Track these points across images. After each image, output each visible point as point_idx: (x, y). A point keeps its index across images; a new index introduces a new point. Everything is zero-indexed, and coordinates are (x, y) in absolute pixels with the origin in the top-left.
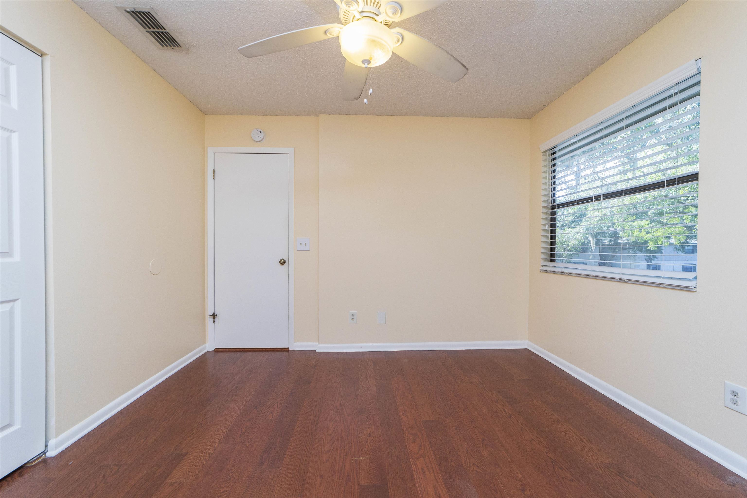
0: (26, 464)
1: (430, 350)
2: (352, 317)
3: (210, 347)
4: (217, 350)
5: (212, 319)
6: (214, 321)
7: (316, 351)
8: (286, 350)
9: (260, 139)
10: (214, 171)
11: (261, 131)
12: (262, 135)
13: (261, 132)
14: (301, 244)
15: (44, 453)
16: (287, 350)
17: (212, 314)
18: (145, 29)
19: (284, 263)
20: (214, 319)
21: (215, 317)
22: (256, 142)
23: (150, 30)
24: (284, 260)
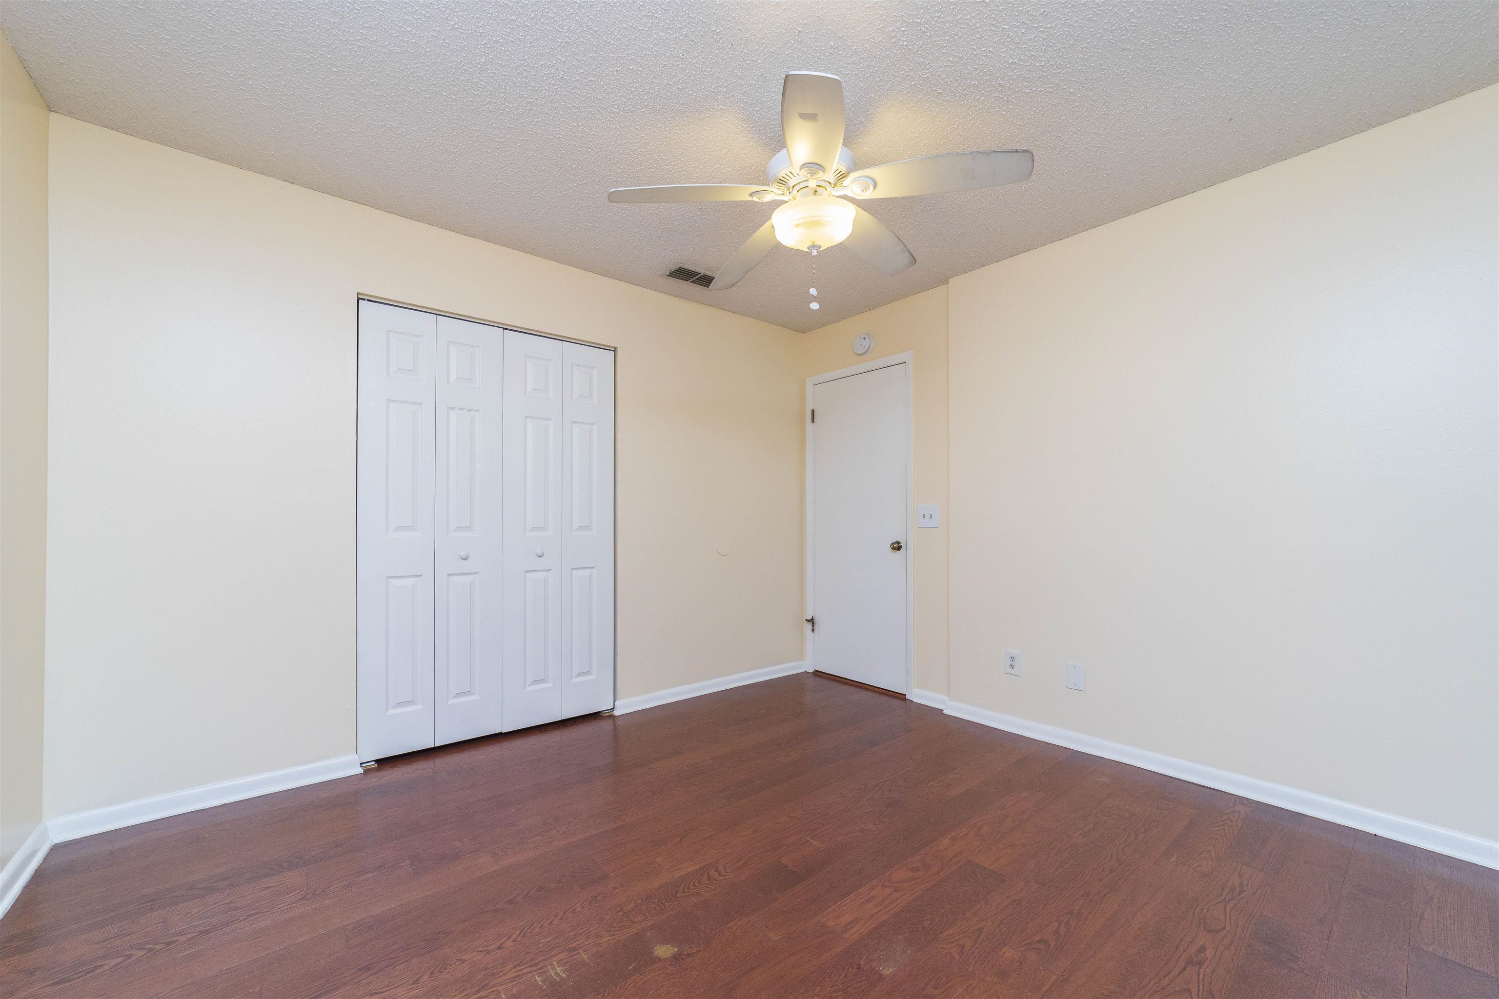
0: (600, 712)
1: (1203, 786)
2: (1011, 663)
3: (807, 666)
4: (817, 674)
5: (810, 626)
6: (813, 630)
7: (944, 712)
8: (901, 697)
9: (864, 350)
10: (813, 411)
11: (866, 336)
12: (866, 343)
13: (865, 339)
14: (924, 515)
15: (613, 709)
16: (903, 697)
17: (810, 618)
18: (688, 281)
19: (899, 548)
20: (813, 626)
21: (813, 623)
22: (860, 355)
23: (692, 280)
24: (898, 543)
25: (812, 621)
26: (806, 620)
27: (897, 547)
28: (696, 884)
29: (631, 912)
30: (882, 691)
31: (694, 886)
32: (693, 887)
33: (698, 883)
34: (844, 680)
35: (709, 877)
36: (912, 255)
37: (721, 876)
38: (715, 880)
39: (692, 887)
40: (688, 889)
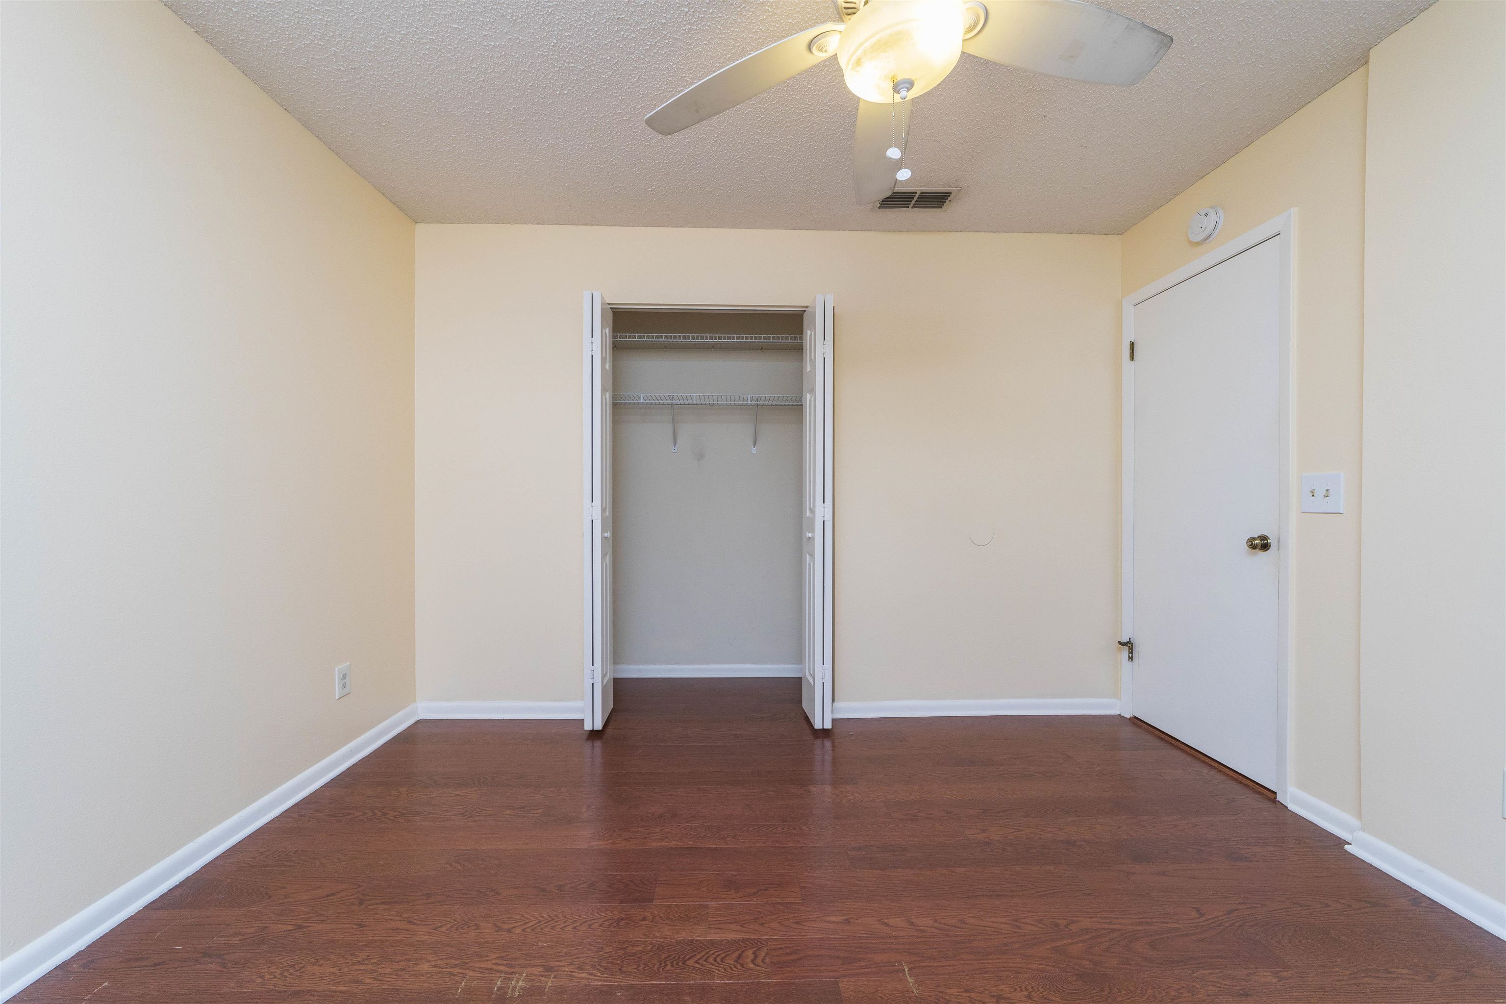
3: (1123, 707)
4: (1136, 721)
5: (1126, 651)
6: (1131, 659)
8: (1269, 795)
10: (1132, 345)
16: (1271, 795)
17: (1126, 640)
18: (908, 207)
19: (1265, 547)
20: (1132, 653)
21: (1131, 651)
22: (1199, 244)
23: (912, 205)
24: (1263, 538)
25: (1129, 645)
26: (1120, 643)
27: (1261, 544)
28: (719, 960)
29: (629, 956)
30: (1235, 775)
31: (715, 960)
32: (712, 962)
33: (722, 960)
34: (1173, 742)
35: (740, 956)
36: (1154, 30)
37: (754, 964)
38: (742, 966)
39: (711, 960)
40: (706, 960)
